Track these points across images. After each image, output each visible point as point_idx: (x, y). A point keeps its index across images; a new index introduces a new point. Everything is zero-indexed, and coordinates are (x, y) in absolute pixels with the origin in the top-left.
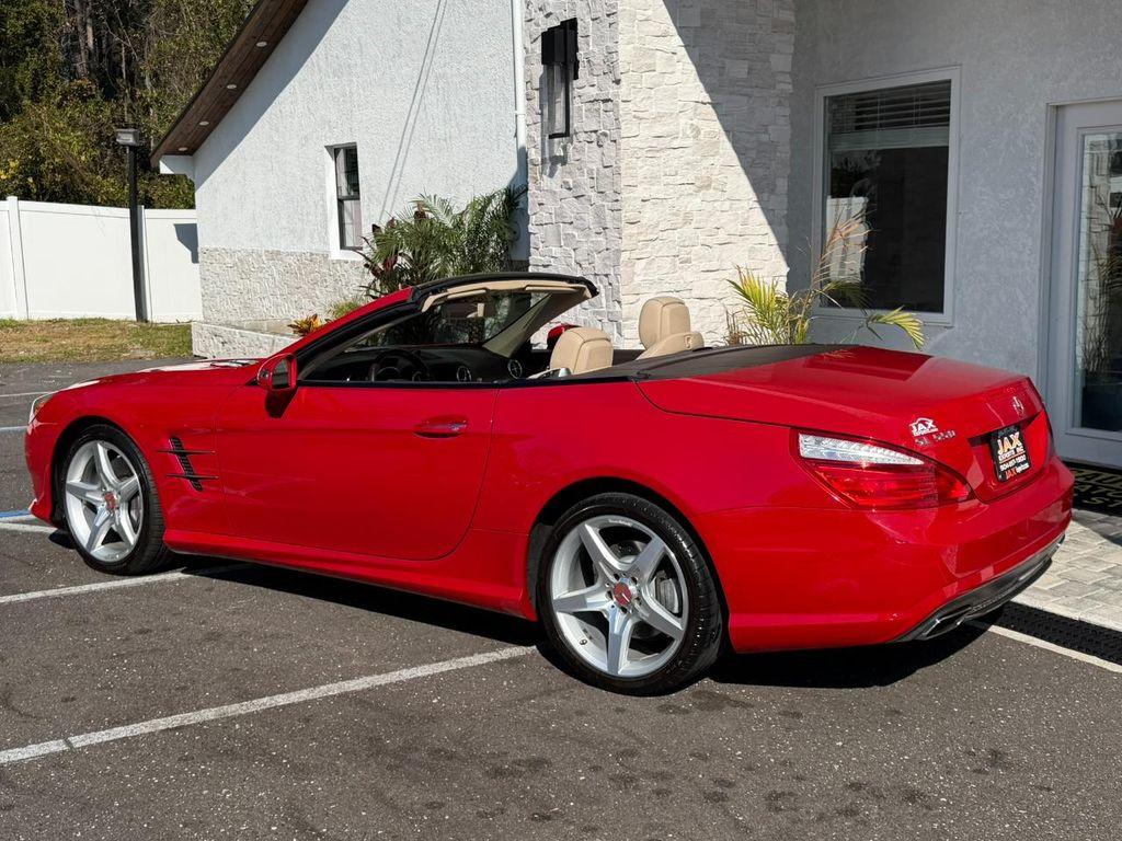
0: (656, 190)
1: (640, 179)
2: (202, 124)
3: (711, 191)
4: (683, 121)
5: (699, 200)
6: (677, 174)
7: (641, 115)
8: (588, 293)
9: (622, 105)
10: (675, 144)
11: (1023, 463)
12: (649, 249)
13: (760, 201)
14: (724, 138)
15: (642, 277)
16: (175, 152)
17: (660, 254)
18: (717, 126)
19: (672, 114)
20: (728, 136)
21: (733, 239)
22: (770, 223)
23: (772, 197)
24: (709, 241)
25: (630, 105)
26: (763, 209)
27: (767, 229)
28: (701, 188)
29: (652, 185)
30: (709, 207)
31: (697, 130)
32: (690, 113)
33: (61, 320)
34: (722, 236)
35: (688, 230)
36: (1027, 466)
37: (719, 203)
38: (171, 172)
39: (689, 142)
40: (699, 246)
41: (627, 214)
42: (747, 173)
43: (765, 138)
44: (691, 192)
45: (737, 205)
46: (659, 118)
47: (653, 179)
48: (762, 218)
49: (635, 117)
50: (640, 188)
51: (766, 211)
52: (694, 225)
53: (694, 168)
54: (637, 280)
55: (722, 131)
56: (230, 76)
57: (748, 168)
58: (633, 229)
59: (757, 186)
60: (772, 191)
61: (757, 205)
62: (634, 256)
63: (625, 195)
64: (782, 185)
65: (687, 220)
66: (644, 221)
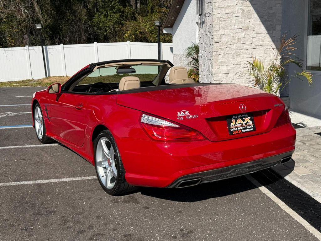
0: (227, 31)
1: (221, 27)
2: (172, 18)
3: (249, 31)
4: (237, 7)
5: (243, 34)
6: (235, 25)
7: (221, 6)
8: (169, 66)
9: (214, 4)
10: (234, 15)
11: (251, 128)
12: (224, 51)
13: (269, 33)
14: (254, 12)
15: (221, 60)
16: (167, 27)
17: (228, 53)
18: (251, 8)
19: (233, 5)
20: (256, 12)
21: (257, 47)
22: (273, 41)
23: (274, 32)
24: (248, 48)
25: (217, 4)
26: (270, 36)
27: (272, 43)
28: (244, 30)
29: (226, 29)
30: (248, 36)
31: (243, 11)
32: (240, 5)
33: (140, 74)
34: (253, 46)
35: (239, 44)
36: (252, 129)
37: (252, 35)
38: (166, 33)
39: (240, 14)
40: (244, 49)
41: (216, 40)
42: (263, 24)
43: (271, 12)
44: (241, 31)
45: (259, 35)
46: (228, 7)
47: (225, 28)
48: (270, 39)
49: (218, 7)
50: (220, 31)
51: (272, 37)
52: (241, 42)
53: (242, 23)
54: (219, 61)
55: (254, 10)
56: (177, 4)
57: (264, 22)
58: (218, 44)
59: (268, 29)
60: (274, 30)
61: (268, 35)
62: (218, 53)
63: (214, 33)
64: (279, 28)
65: (239, 41)
66: (222, 42)
